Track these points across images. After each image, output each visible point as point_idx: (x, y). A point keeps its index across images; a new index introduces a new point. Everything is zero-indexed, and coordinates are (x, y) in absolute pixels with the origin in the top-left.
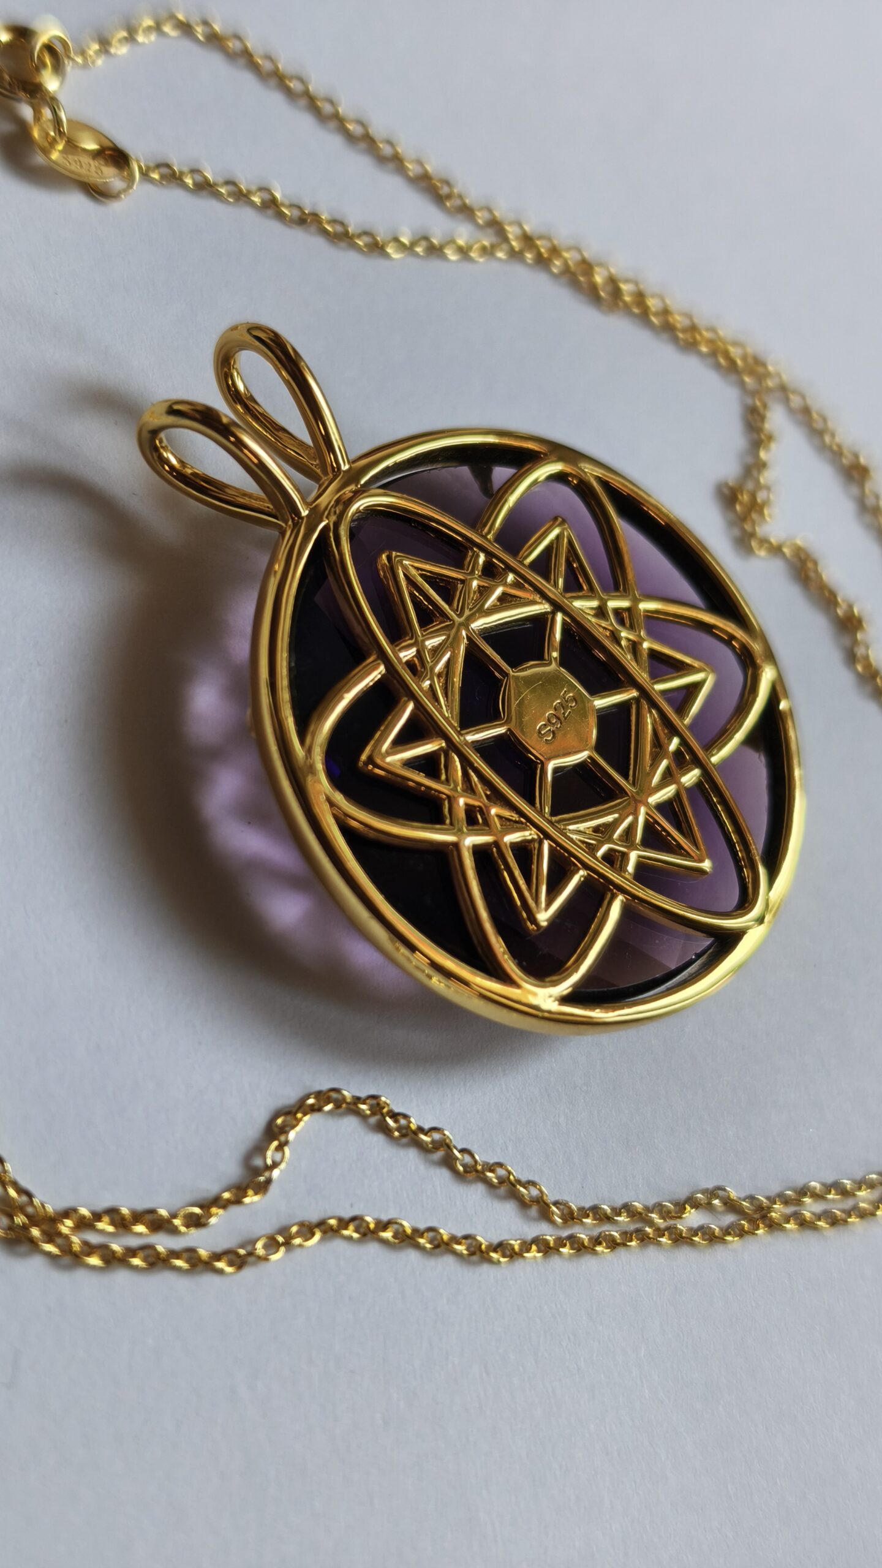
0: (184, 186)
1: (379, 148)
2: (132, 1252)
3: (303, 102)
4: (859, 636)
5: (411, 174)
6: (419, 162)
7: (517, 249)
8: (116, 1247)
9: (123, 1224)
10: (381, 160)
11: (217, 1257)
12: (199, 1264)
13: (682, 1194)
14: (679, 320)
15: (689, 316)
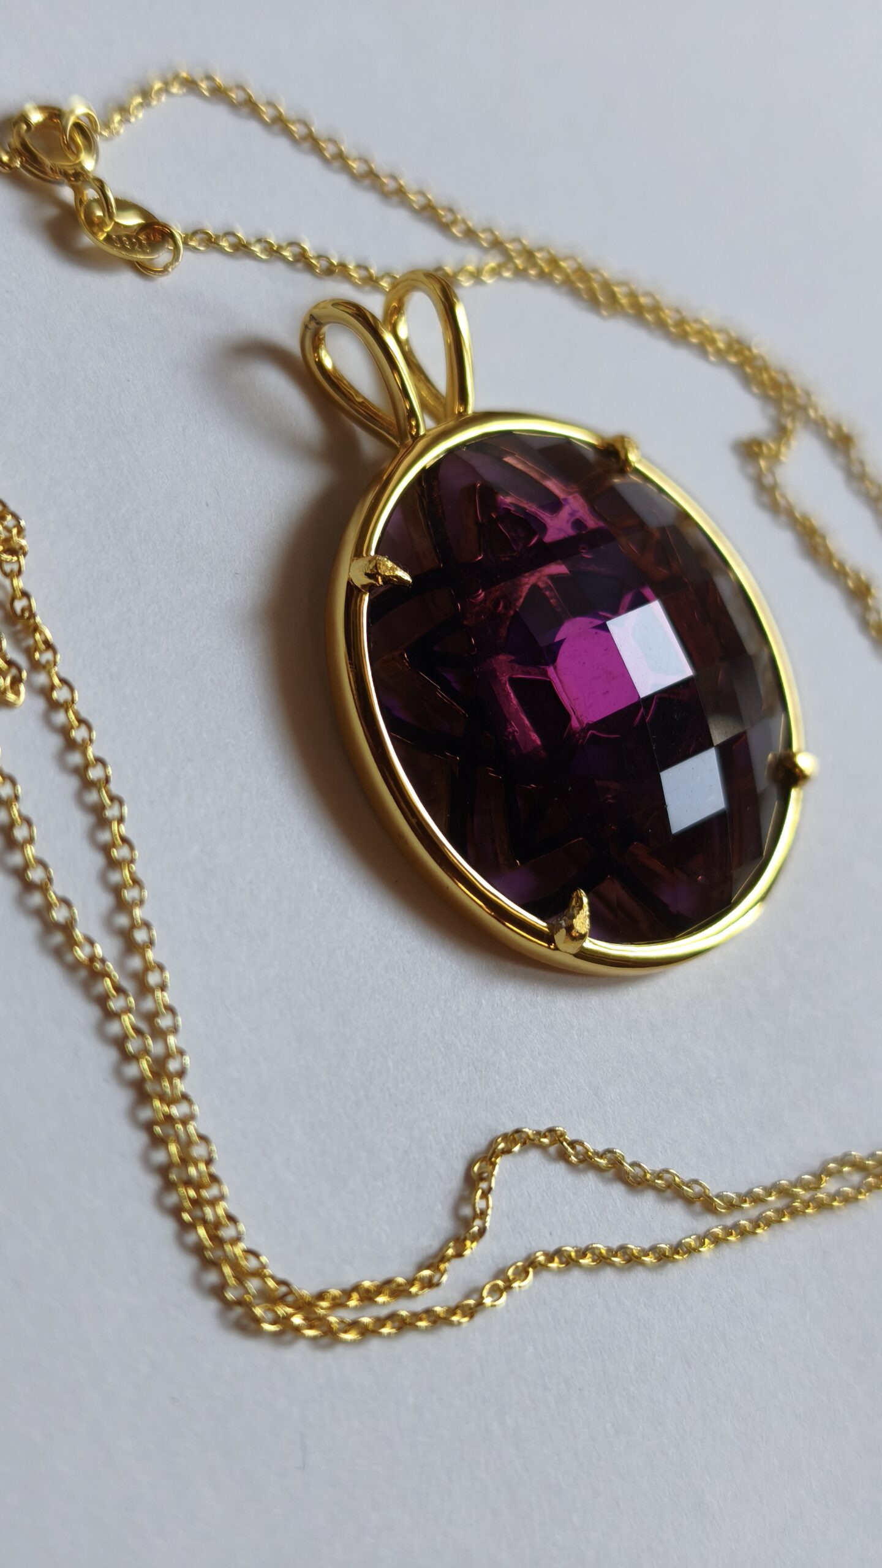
0: (221, 250)
1: (383, 184)
2: (381, 1322)
3: (307, 145)
4: (870, 601)
5: (416, 207)
6: (422, 193)
7: (521, 267)
8: (366, 1320)
9: (368, 1297)
10: (385, 195)
11: (452, 1311)
12: (438, 1321)
13: (815, 1164)
14: (670, 317)
15: (678, 311)
